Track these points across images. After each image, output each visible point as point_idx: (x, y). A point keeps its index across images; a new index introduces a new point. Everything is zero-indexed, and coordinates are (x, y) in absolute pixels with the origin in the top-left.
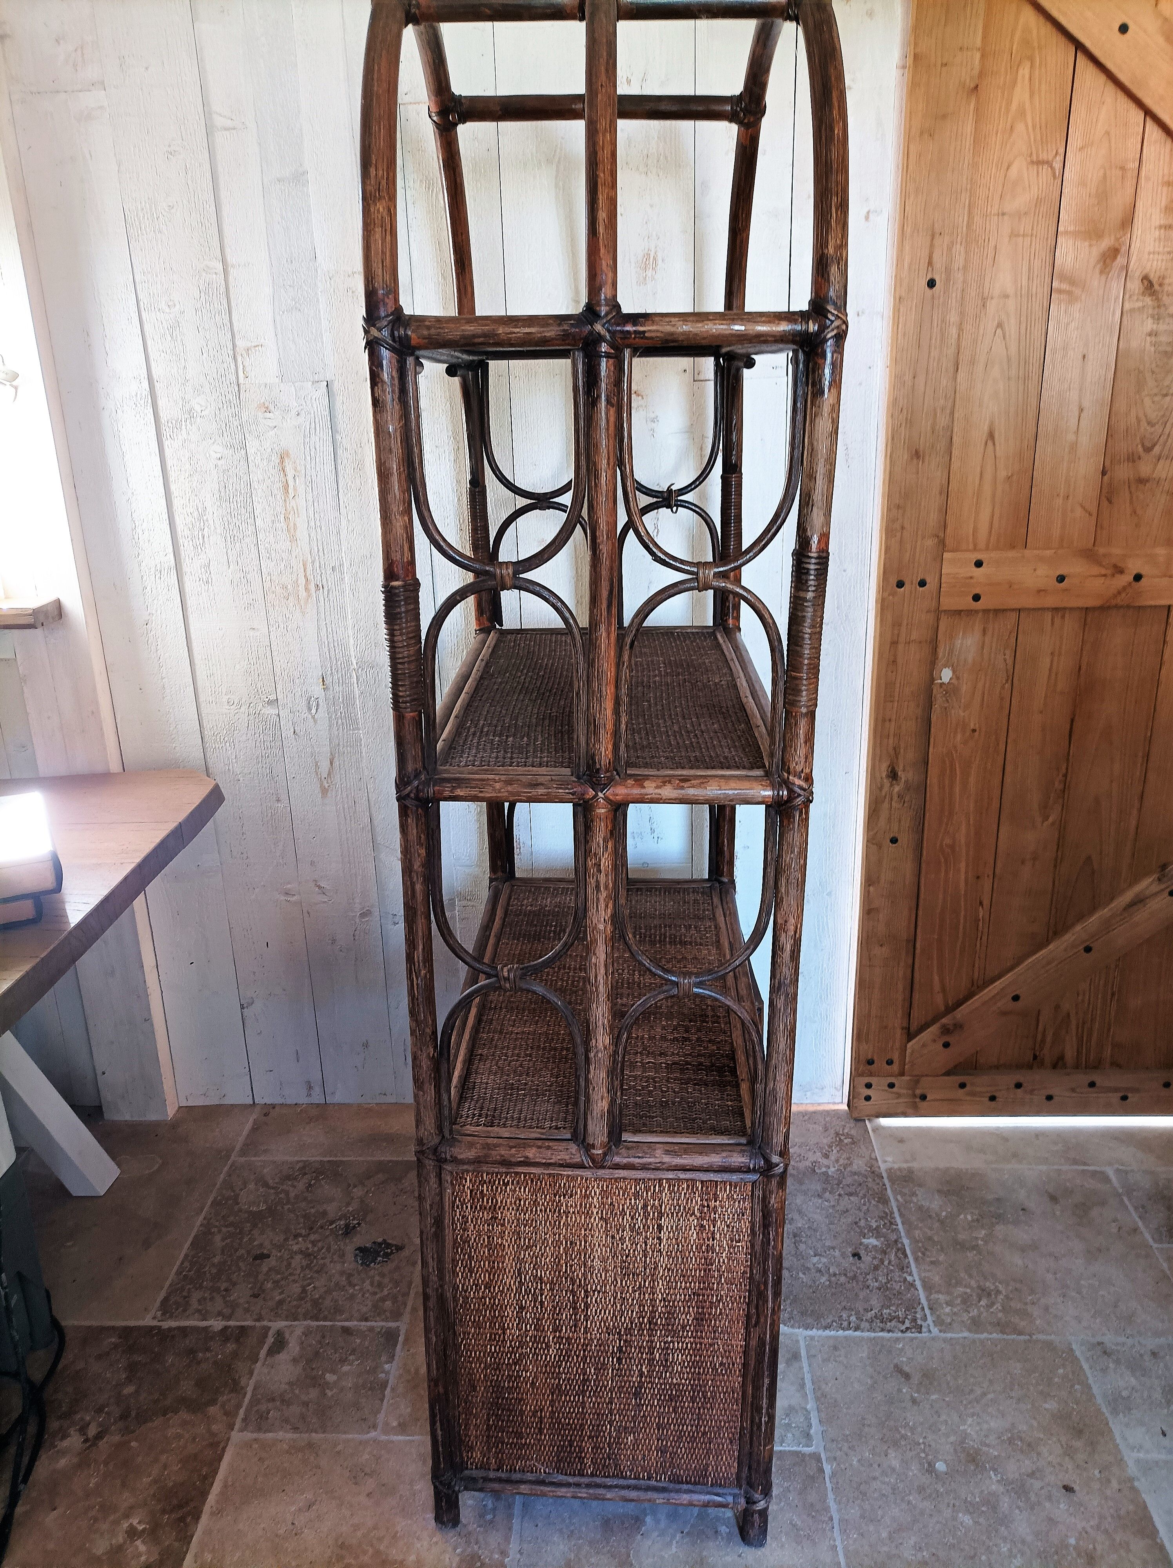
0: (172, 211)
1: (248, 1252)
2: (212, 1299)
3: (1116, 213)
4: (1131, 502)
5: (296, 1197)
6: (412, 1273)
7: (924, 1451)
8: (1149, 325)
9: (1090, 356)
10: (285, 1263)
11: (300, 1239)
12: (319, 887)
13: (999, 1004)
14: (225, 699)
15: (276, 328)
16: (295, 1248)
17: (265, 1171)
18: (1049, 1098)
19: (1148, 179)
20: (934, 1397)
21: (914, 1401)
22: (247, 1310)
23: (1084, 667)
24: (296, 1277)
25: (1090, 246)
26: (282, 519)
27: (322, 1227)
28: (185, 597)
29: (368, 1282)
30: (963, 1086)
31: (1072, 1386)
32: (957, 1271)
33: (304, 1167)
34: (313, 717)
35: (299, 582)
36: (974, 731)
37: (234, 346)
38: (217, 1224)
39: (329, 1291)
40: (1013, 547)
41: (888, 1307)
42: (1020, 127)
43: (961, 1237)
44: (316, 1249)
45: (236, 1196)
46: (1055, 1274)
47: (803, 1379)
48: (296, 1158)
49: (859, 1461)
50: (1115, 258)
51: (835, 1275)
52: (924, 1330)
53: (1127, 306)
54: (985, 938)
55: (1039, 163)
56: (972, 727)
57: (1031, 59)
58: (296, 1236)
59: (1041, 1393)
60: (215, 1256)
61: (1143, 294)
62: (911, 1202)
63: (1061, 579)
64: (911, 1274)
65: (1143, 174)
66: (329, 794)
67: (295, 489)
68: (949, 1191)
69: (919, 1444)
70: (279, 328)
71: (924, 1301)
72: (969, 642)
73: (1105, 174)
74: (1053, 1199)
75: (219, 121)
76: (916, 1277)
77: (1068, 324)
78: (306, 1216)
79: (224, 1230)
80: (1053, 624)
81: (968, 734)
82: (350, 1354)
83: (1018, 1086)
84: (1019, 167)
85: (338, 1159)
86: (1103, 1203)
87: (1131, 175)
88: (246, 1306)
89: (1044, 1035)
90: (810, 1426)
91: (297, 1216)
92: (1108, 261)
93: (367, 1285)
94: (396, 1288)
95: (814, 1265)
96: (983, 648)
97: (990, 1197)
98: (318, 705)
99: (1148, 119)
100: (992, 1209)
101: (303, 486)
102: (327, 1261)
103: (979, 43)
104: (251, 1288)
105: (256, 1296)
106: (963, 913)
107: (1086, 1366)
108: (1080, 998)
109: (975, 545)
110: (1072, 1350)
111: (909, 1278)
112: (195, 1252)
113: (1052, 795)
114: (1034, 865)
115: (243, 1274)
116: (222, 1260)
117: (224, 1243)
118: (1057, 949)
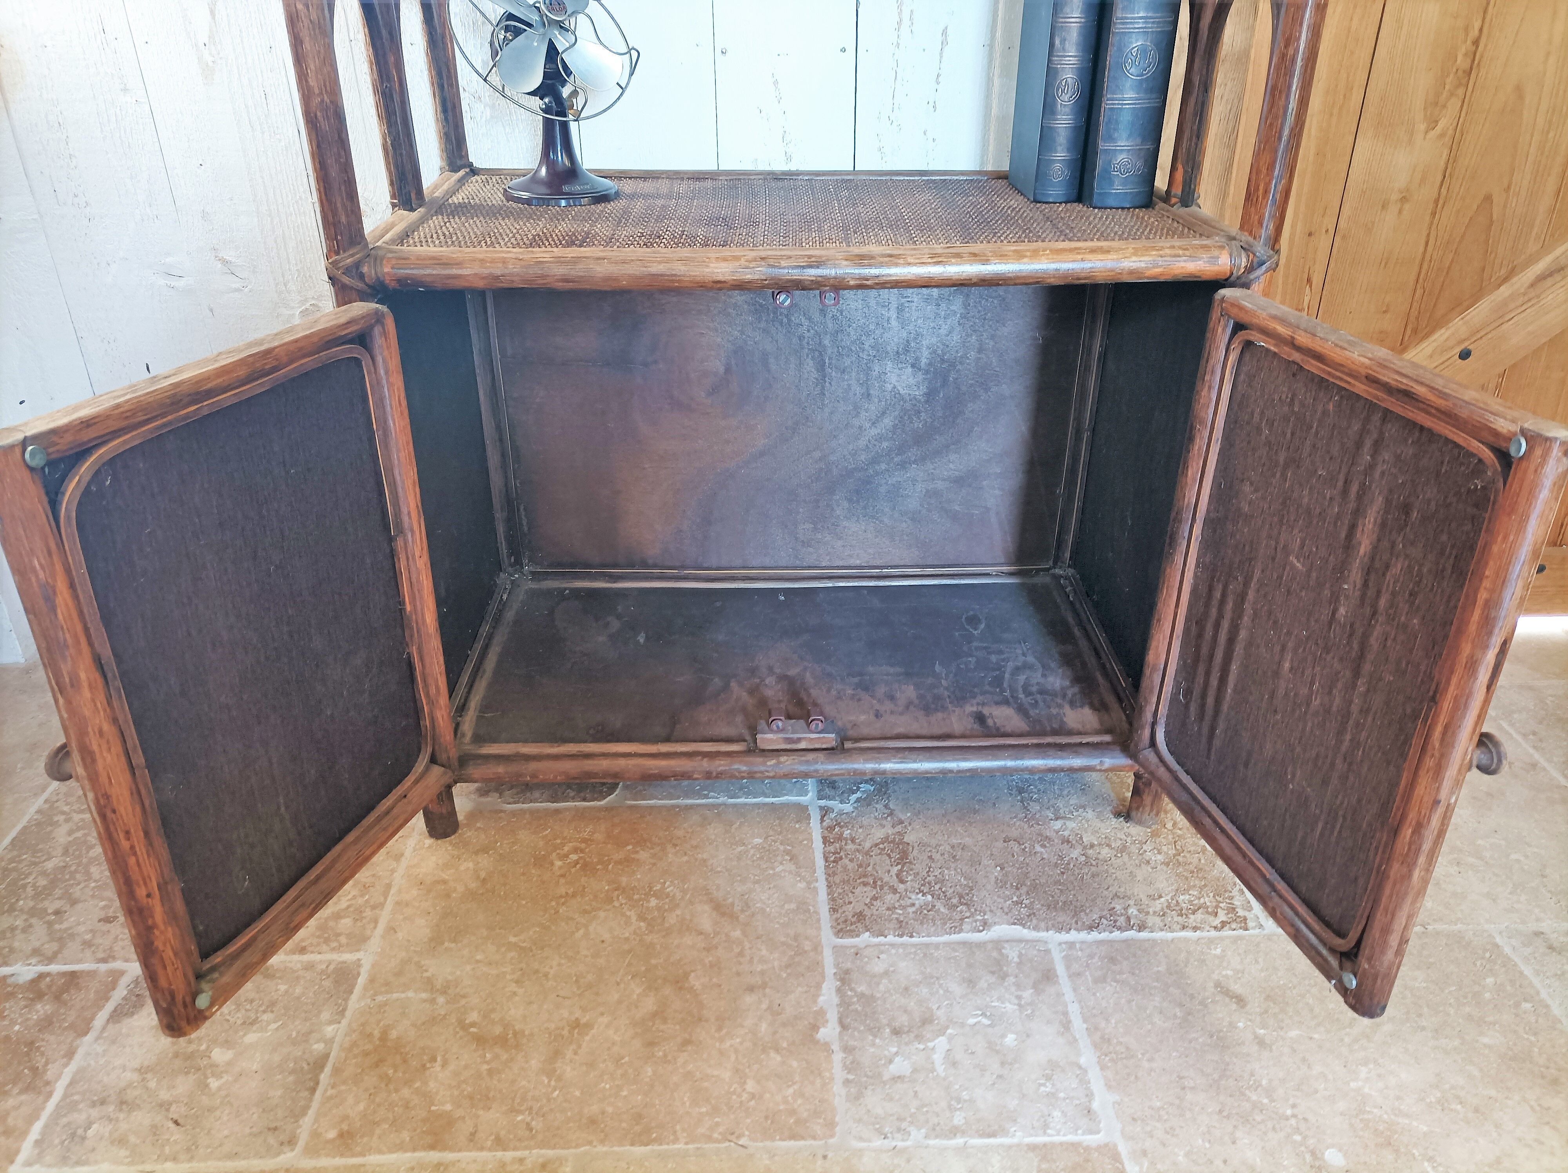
2: (27, 927)
6: (393, 871)
7: (1297, 1130)
12: (222, 260)
20: (1294, 1033)
21: (1261, 1043)
22: (87, 944)
31: (1517, 1005)
38: (66, 809)
41: (1186, 891)
47: (1065, 1014)
49: (1187, 1155)
51: (1092, 846)
52: (1251, 924)
59: (1469, 1018)
60: (49, 859)
69: (1287, 1119)
79: (76, 817)
82: (264, 1012)
88: (88, 937)
90: (1090, 1095)
94: (362, 896)
95: (1057, 832)
104: (104, 908)
105: (111, 919)
107: (1528, 971)
110: (1497, 946)
112: (15, 853)
113: (1448, 80)
114: (1400, 212)
115: (93, 885)
116: (62, 864)
117: (71, 839)
118: (1421, 354)
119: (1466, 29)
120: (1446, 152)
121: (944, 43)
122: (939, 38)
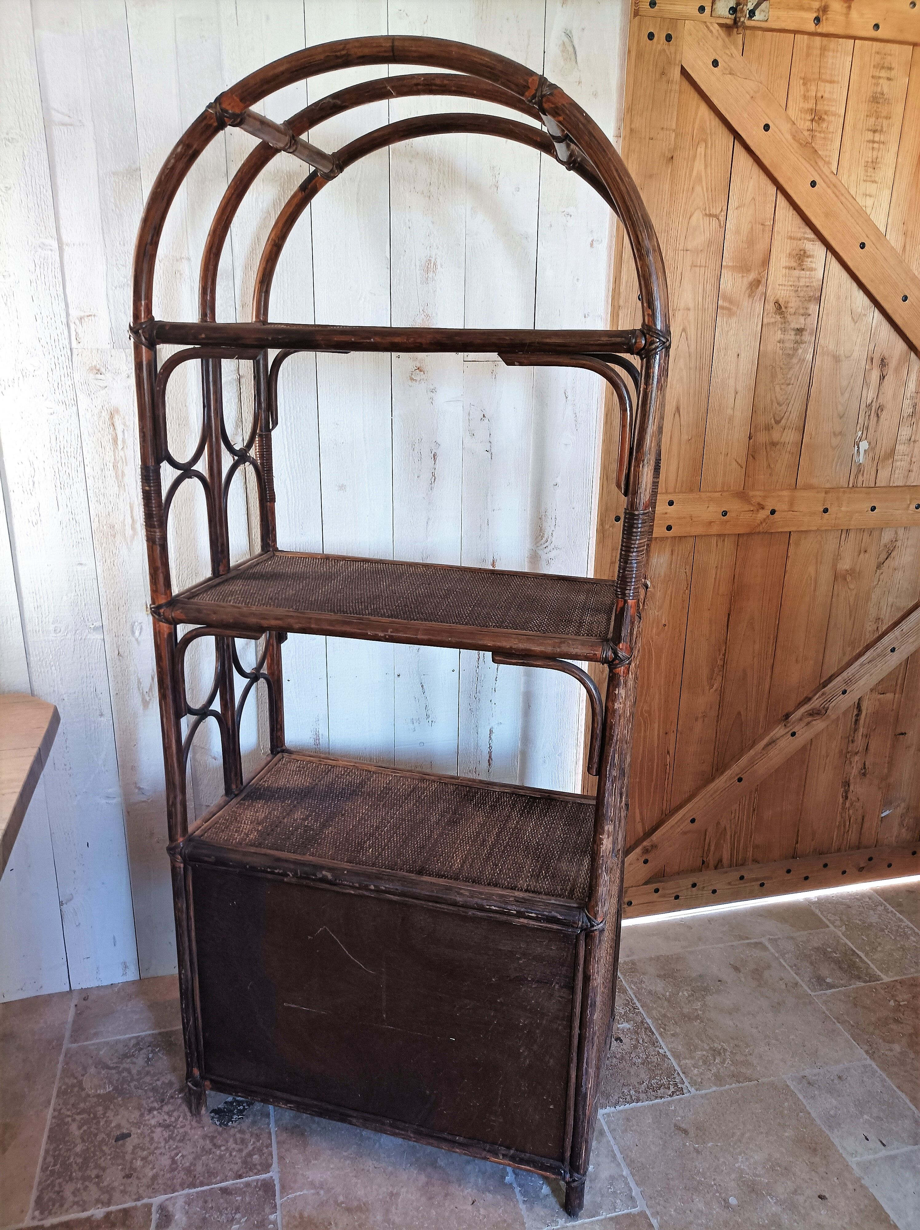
0: (9, 192)
1: (108, 1135)
2: (86, 1187)
3: (759, 256)
4: (767, 458)
5: (139, 1073)
6: (268, 1124)
7: (717, 1191)
8: (779, 335)
9: (742, 355)
10: (147, 1139)
11: (155, 1112)
12: (139, 788)
13: (681, 827)
14: (52, 628)
15: (108, 300)
16: (153, 1122)
17: (101, 1053)
18: (714, 892)
19: (778, 232)
20: (710, 1145)
21: (697, 1151)
22: (124, 1192)
23: (736, 576)
24: (163, 1150)
25: (743, 277)
26: (111, 467)
27: (172, 1097)
28: (14, 537)
29: (231, 1140)
30: (657, 891)
31: (798, 1115)
32: (692, 1039)
33: (138, 1044)
34: (137, 640)
35: (126, 522)
36: (665, 625)
37: (68, 315)
38: (69, 1113)
39: (197, 1157)
40: (691, 491)
41: (654, 1078)
42: (698, 189)
43: (686, 1010)
44: (173, 1119)
45: (80, 1083)
46: (757, 1028)
47: (613, 1151)
48: (129, 1036)
49: (675, 1211)
50: (758, 286)
52: (685, 1091)
53: (765, 320)
54: (671, 778)
55: (710, 215)
56: (663, 622)
57: (706, 142)
58: (150, 1110)
59: (779, 1124)
60: (76, 1146)
61: (775, 313)
62: (642, 988)
63: (725, 513)
64: (661, 1048)
65: (776, 229)
66: (150, 706)
67: (124, 441)
68: (665, 975)
69: (712, 1186)
70: (111, 301)
71: (677, 1067)
72: (662, 561)
73: (752, 227)
74: (736, 969)
75: (57, 117)
76: (666, 1050)
77: (728, 331)
78: (154, 1090)
79: (78, 1118)
80: (717, 545)
81: (661, 626)
82: (235, 1213)
83: (694, 885)
84: (697, 216)
85: (167, 1030)
86: (769, 967)
87: (768, 229)
88: (122, 1188)
89: (709, 845)
90: (630, 1190)
91: (146, 1091)
92: (754, 288)
93: (231, 1144)
94: (258, 1141)
96: (671, 564)
97: (694, 975)
98: (141, 629)
99: (779, 192)
100: (699, 984)
101: (132, 439)
102: (187, 1128)
103: (674, 127)
104: (122, 1170)
105: (128, 1176)
106: (656, 761)
107: (801, 1097)
108: (733, 815)
109: (666, 490)
110: (788, 1086)
111: (661, 1051)
112: (54, 1145)
113: (716, 669)
114: (703, 721)
115: (109, 1157)
116: (85, 1148)
117: (82, 1131)
118: (721, 782)
119: (719, 650)
120: (719, 697)
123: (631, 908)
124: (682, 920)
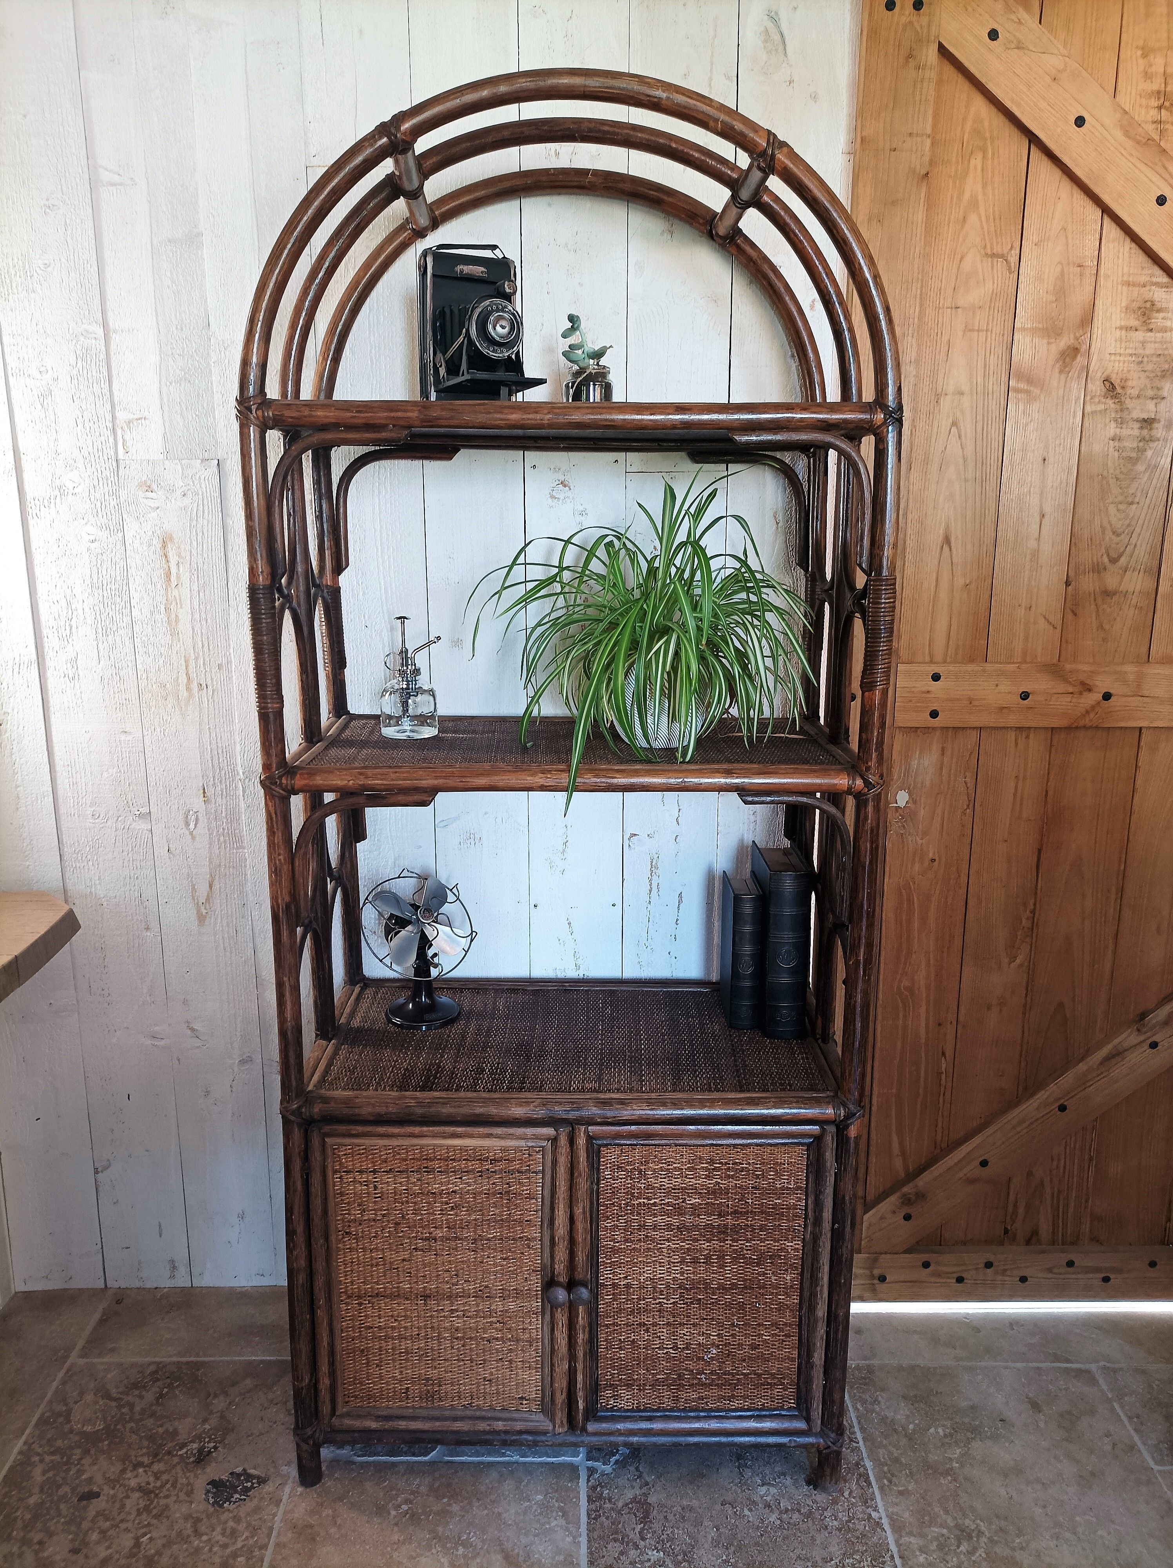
0: (49, 269)
1: (73, 1490)
2: (21, 1555)
3: (1075, 313)
4: (1098, 615)
5: (143, 1411)
6: (274, 1515)
8: (1112, 429)
9: (1051, 459)
10: (117, 1505)
11: (141, 1470)
12: (192, 1030)
13: (965, 1171)
14: (89, 812)
15: (162, 399)
16: (133, 1483)
17: (109, 1376)
18: (1023, 1279)
19: (1107, 276)
23: (1050, 793)
24: (129, 1525)
25: (1049, 343)
26: (163, 610)
27: (169, 1453)
28: (47, 694)
29: (219, 1529)
30: (926, 1265)
32: (930, 1505)
33: (156, 1372)
34: (191, 833)
35: (180, 681)
36: (933, 860)
37: (114, 417)
38: (40, 1450)
39: (168, 1544)
40: (972, 660)
41: (851, 1556)
42: (973, 219)
43: (933, 1458)
44: (158, 1484)
45: (69, 1412)
46: (1045, 1507)
48: (149, 1359)
50: (1075, 357)
51: (787, 1511)
53: (1088, 408)
54: (948, 1094)
55: (993, 255)
56: (931, 855)
57: (984, 151)
58: (136, 1466)
60: (30, 1496)
61: (1105, 397)
62: (873, 1411)
63: (1025, 696)
64: (876, 1509)
65: (1102, 272)
66: (207, 922)
67: (178, 577)
68: (915, 1396)
70: (165, 400)
71: (893, 1547)
72: (926, 764)
73: (1062, 271)
74: (1035, 1406)
75: (105, 176)
76: (883, 1515)
77: (1027, 425)
78: (151, 1438)
79: (48, 1458)
80: (1016, 744)
81: (927, 862)
83: (989, 1265)
84: (973, 260)
85: (199, 1359)
86: (1092, 1412)
87: (1090, 271)
89: (1015, 1205)
91: (141, 1438)
92: (1067, 360)
93: (217, 1535)
94: (252, 1537)
95: (762, 1497)
96: (941, 769)
97: (963, 1404)
98: (197, 820)
99: (1105, 217)
100: (967, 1420)
101: (188, 574)
102: (170, 1501)
103: (929, 130)
104: (72, 1540)
105: (75, 1551)
106: (923, 1065)
108: (1055, 1163)
109: (931, 656)
111: (874, 1515)
112: (7, 1489)
113: (1019, 933)
114: (1001, 1011)
115: (63, 1520)
116: (40, 1501)
117: (45, 1478)
118: (1030, 1107)
119: (1025, 905)
120: (1025, 975)
121: (680, 901)
122: (677, 899)
123: (884, 1286)
124: (967, 1316)
